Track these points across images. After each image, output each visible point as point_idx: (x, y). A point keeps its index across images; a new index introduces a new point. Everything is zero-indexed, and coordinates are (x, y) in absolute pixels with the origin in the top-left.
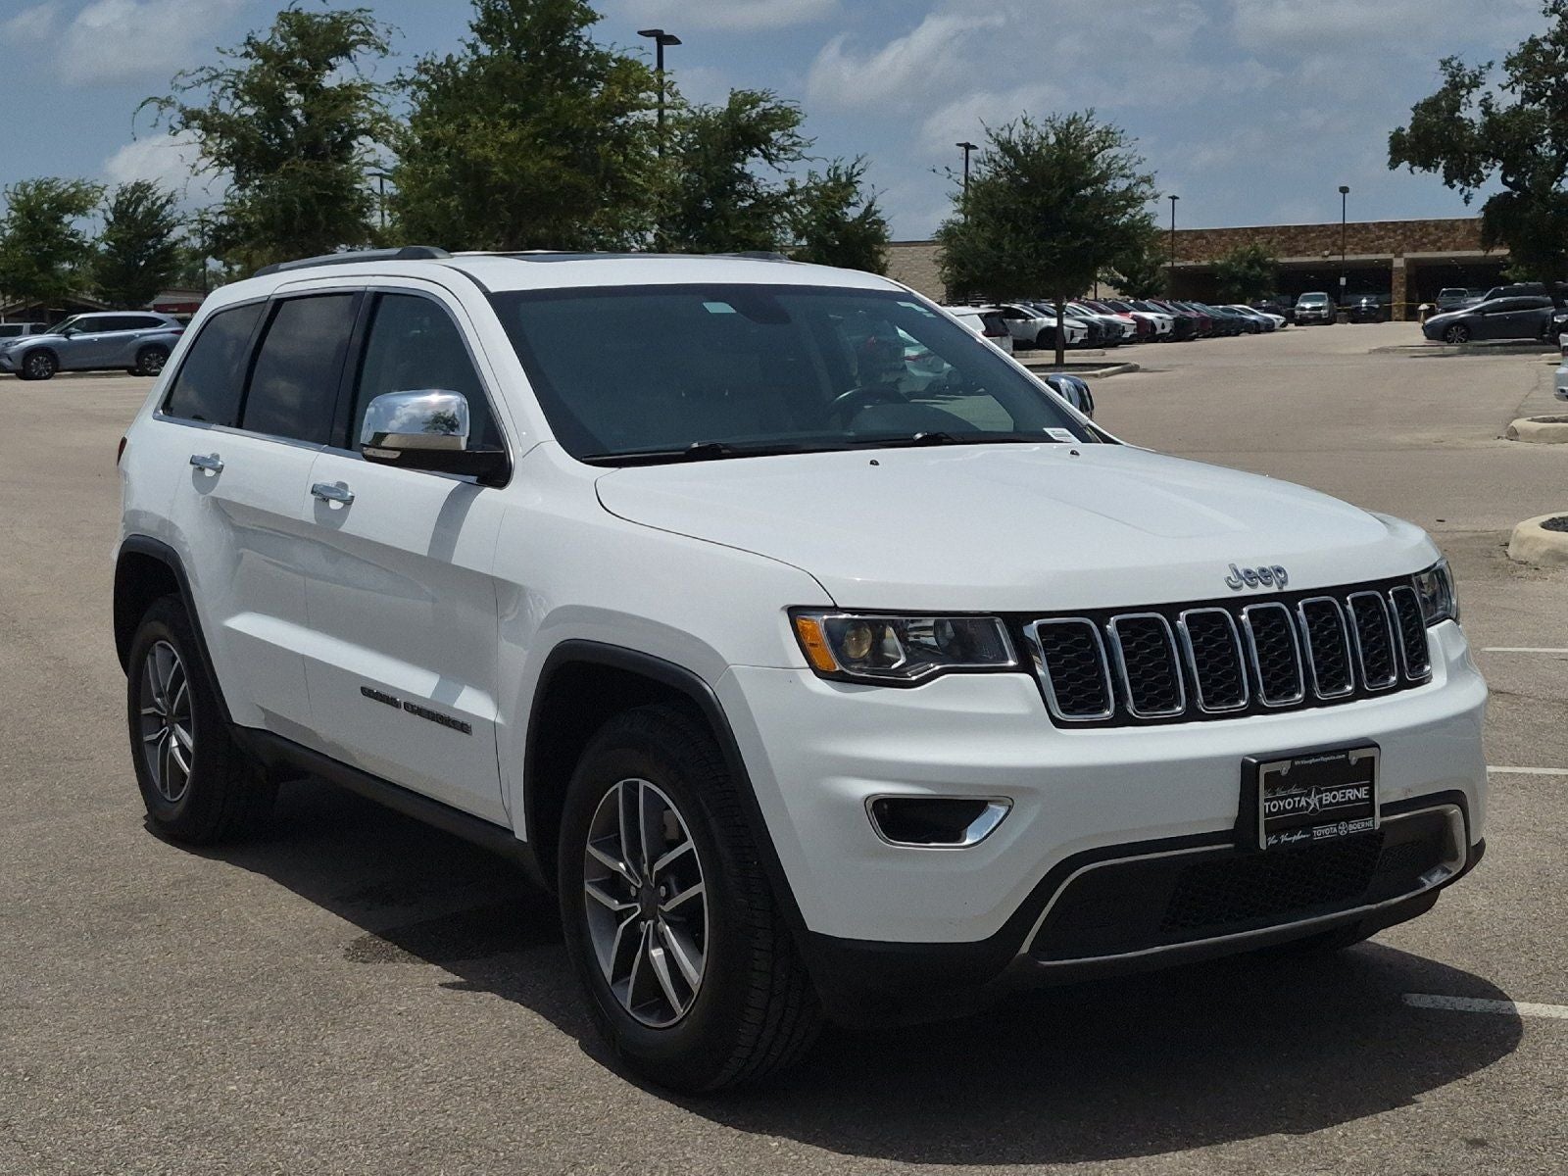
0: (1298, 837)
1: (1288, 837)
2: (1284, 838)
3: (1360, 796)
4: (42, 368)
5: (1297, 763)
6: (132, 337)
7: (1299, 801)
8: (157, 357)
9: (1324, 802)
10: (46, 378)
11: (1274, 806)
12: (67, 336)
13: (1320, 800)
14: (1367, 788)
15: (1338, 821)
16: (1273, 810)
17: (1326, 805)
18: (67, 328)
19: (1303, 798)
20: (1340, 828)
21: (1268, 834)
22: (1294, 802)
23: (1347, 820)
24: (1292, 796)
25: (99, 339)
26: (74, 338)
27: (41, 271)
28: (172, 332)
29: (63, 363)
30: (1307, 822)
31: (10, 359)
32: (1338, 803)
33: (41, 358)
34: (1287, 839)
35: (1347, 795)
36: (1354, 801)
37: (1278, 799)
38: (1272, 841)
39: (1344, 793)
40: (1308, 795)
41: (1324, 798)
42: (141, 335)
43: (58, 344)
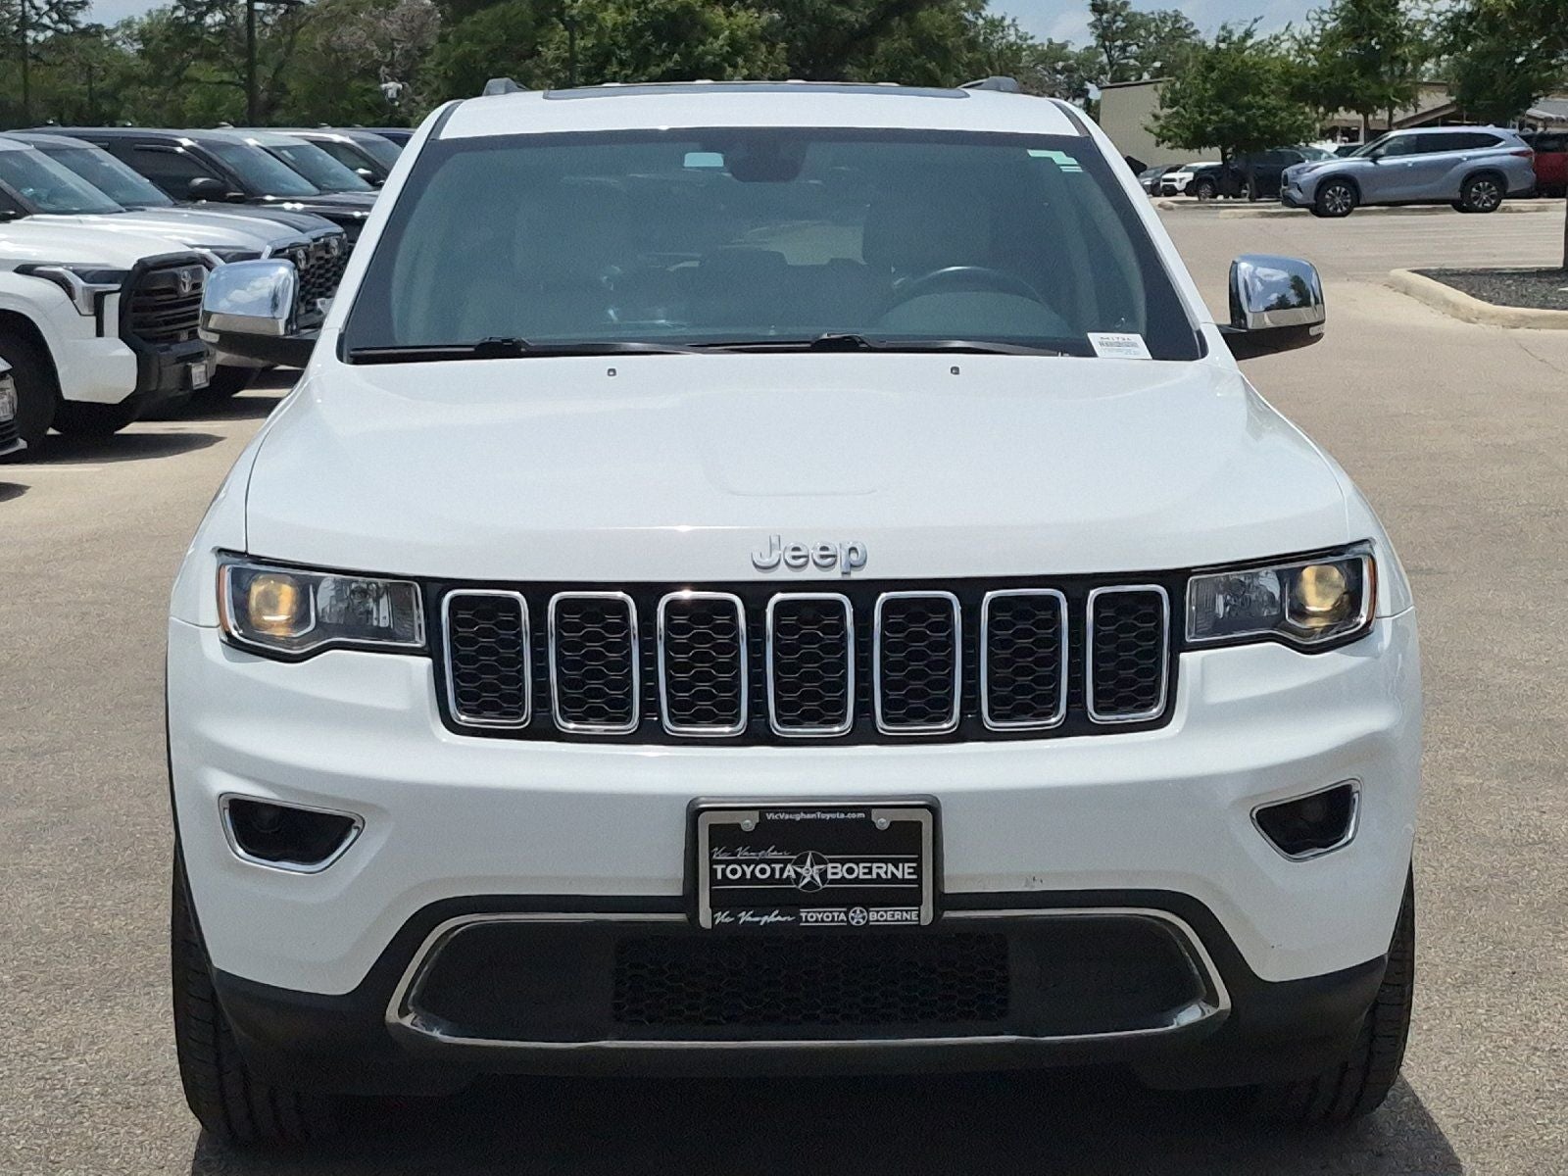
0: (771, 919)
1: (752, 916)
2: (745, 917)
3: (900, 876)
4: (1338, 200)
5: (770, 816)
6: (1459, 161)
7: (782, 871)
8: (1489, 187)
9: (830, 876)
10: (1343, 215)
11: (734, 872)
12: (1374, 160)
13: (823, 874)
14: (914, 865)
15: (850, 906)
16: (730, 876)
17: (833, 881)
18: (1375, 149)
19: (789, 867)
20: (851, 914)
21: (715, 907)
22: (773, 870)
23: (867, 906)
24: (769, 862)
25: (1415, 164)
26: (1383, 162)
27: (1362, 75)
28: (1512, 154)
29: (1366, 193)
30: (791, 898)
31: (1299, 189)
32: (857, 880)
33: (1338, 189)
34: (750, 919)
35: (875, 871)
36: (887, 881)
37: (739, 862)
38: (722, 918)
39: (870, 869)
40: (801, 862)
41: (830, 871)
42: (1469, 158)
43: (1363, 170)
